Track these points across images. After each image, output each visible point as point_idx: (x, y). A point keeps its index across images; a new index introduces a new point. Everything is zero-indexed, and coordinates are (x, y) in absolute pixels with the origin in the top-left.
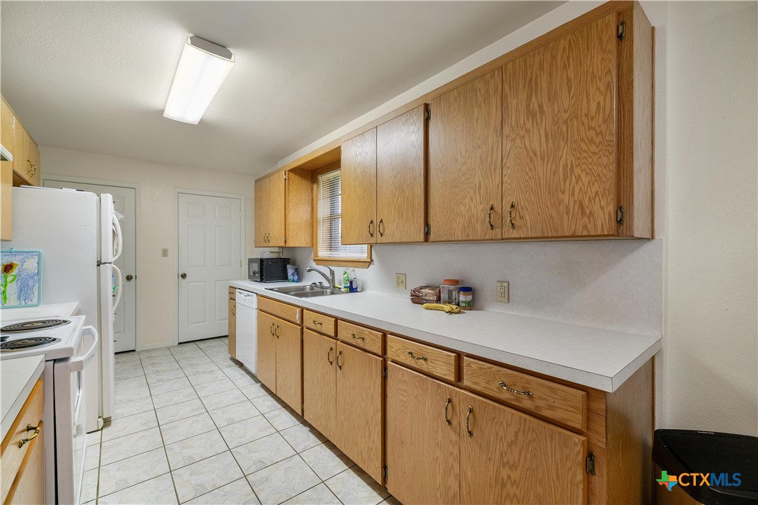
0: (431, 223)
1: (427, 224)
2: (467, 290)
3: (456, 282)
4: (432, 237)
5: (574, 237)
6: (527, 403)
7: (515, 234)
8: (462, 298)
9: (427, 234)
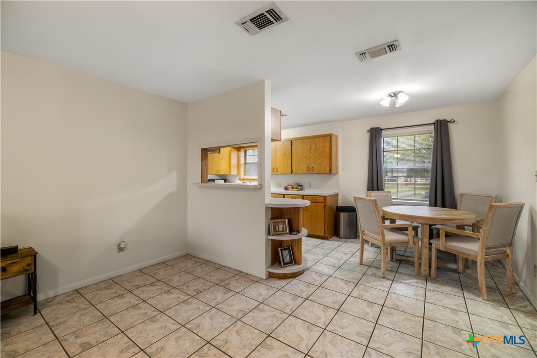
0: (293, 169)
1: (292, 170)
2: (301, 186)
3: (297, 184)
4: (293, 173)
5: (323, 174)
6: (316, 201)
7: (313, 173)
8: (299, 188)
9: (292, 172)
